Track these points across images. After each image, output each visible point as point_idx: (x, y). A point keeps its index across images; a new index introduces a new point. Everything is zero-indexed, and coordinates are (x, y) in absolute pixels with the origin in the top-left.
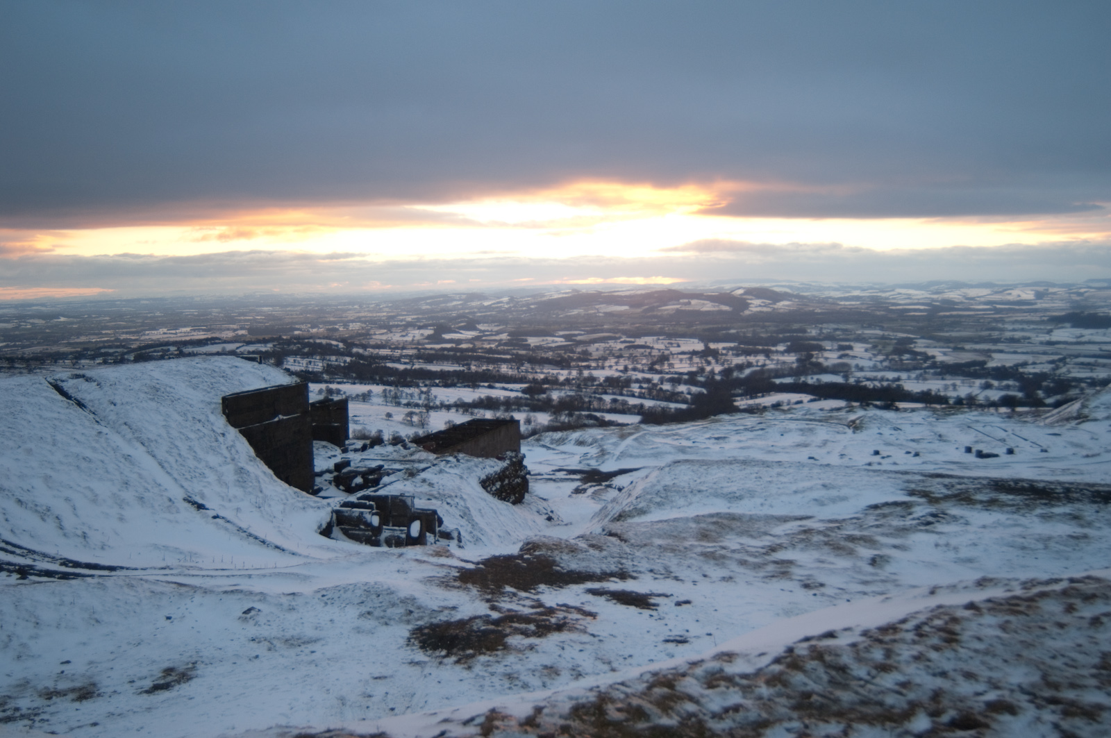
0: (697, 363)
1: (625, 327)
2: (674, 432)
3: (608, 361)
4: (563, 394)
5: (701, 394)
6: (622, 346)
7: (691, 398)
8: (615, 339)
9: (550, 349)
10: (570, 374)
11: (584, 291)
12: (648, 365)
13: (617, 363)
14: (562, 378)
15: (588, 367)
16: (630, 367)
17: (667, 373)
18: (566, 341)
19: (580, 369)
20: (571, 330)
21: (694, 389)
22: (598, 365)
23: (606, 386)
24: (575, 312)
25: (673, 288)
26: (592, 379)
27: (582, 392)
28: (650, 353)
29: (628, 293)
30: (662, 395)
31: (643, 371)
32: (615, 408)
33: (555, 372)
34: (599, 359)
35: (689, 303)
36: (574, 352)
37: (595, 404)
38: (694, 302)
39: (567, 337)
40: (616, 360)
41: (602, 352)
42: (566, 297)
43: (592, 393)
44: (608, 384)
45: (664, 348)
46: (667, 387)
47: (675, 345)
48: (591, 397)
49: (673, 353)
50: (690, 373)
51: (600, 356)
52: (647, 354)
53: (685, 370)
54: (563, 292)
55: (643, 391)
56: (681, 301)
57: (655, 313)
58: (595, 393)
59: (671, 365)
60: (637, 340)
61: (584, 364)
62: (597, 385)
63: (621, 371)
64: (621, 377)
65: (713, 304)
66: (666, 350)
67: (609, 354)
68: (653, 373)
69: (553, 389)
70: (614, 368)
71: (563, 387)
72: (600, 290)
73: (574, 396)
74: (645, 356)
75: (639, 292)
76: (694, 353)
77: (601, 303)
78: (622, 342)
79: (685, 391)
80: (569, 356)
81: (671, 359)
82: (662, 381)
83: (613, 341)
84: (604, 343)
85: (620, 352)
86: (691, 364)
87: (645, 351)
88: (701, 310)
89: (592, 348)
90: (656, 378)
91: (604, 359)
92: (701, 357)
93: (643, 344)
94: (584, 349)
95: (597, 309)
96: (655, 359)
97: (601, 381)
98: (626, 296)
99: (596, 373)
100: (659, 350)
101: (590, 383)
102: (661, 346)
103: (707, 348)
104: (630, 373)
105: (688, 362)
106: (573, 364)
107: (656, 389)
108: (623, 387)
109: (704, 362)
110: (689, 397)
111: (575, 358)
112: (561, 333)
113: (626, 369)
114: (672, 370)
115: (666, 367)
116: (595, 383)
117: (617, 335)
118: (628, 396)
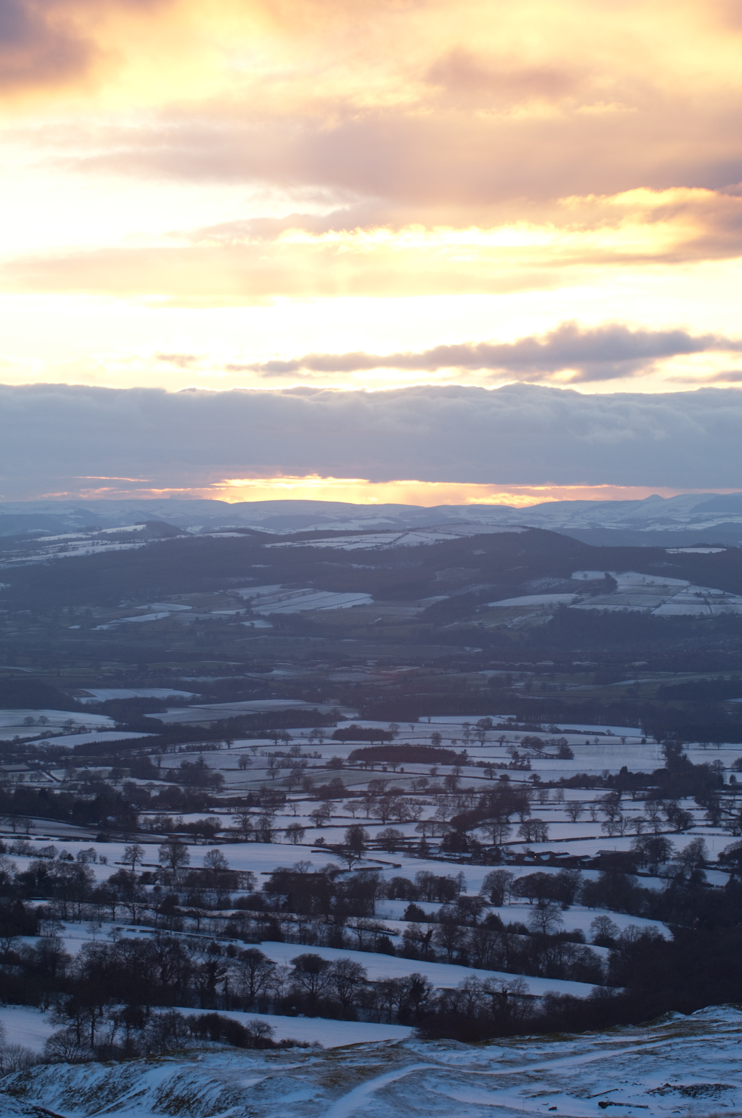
0: (638, 821)
1: (355, 677)
2: (530, 1069)
3: (287, 810)
4: (104, 936)
5: (648, 943)
6: (343, 751)
7: (612, 959)
8: (315, 721)
9: (57, 757)
10: (133, 856)
11: (195, 529)
12: (443, 825)
13: (320, 819)
14: (101, 875)
15: (206, 833)
16: (373, 833)
17: (519, 861)
18: (117, 729)
19: (175, 839)
20: (140, 686)
21: (623, 924)
22: (245, 822)
23: (276, 908)
24: (159, 612)
25: (548, 527)
26: (222, 878)
27: (179, 928)
28: (451, 780)
29: (368, 542)
30: (498, 945)
31: (423, 851)
32: (313, 995)
33: (74, 848)
34: (251, 801)
35: (610, 585)
36: (148, 771)
37: (234, 978)
38: (626, 581)
39: (123, 713)
40: (317, 806)
41: (262, 775)
42: (121, 552)
43: (221, 936)
44: (283, 899)
45: (507, 762)
46: (516, 913)
47: (553, 751)
48: (215, 950)
49: (545, 779)
50: (604, 861)
51: (256, 788)
52: (441, 782)
53: (590, 850)
54: (109, 531)
55: (424, 928)
56: (578, 576)
57: (476, 623)
58: (231, 933)
59: (535, 830)
60: (404, 727)
61: (190, 819)
62: (241, 904)
63: (336, 850)
64: (336, 872)
65: (703, 591)
66: (514, 767)
67: (289, 783)
68: (461, 861)
69: (65, 918)
70: (311, 836)
71: (108, 910)
72: (259, 528)
73: (150, 945)
74: (434, 791)
75: (413, 539)
76: (626, 782)
77: (263, 579)
78: (341, 736)
79: (589, 933)
80: (129, 786)
81: (534, 805)
82: (497, 890)
83: (308, 731)
84: (274, 737)
85: (334, 774)
86: (614, 826)
87: (433, 773)
88: (657, 612)
89: (221, 758)
90: (474, 878)
91: (272, 800)
92: (652, 799)
93: (429, 742)
94: (193, 759)
95: (247, 604)
96: (472, 804)
97: (258, 887)
98: (359, 555)
99: (236, 856)
100: (489, 768)
101: (211, 897)
102: (499, 755)
103: (676, 760)
104: (372, 857)
105: (602, 817)
106: (146, 817)
107: (473, 924)
108: (342, 915)
109: (664, 818)
110: (603, 952)
111: (155, 793)
112: (102, 695)
113: (356, 843)
114: (537, 848)
115: (514, 835)
116: (234, 897)
117: (324, 709)
118: (363, 947)
